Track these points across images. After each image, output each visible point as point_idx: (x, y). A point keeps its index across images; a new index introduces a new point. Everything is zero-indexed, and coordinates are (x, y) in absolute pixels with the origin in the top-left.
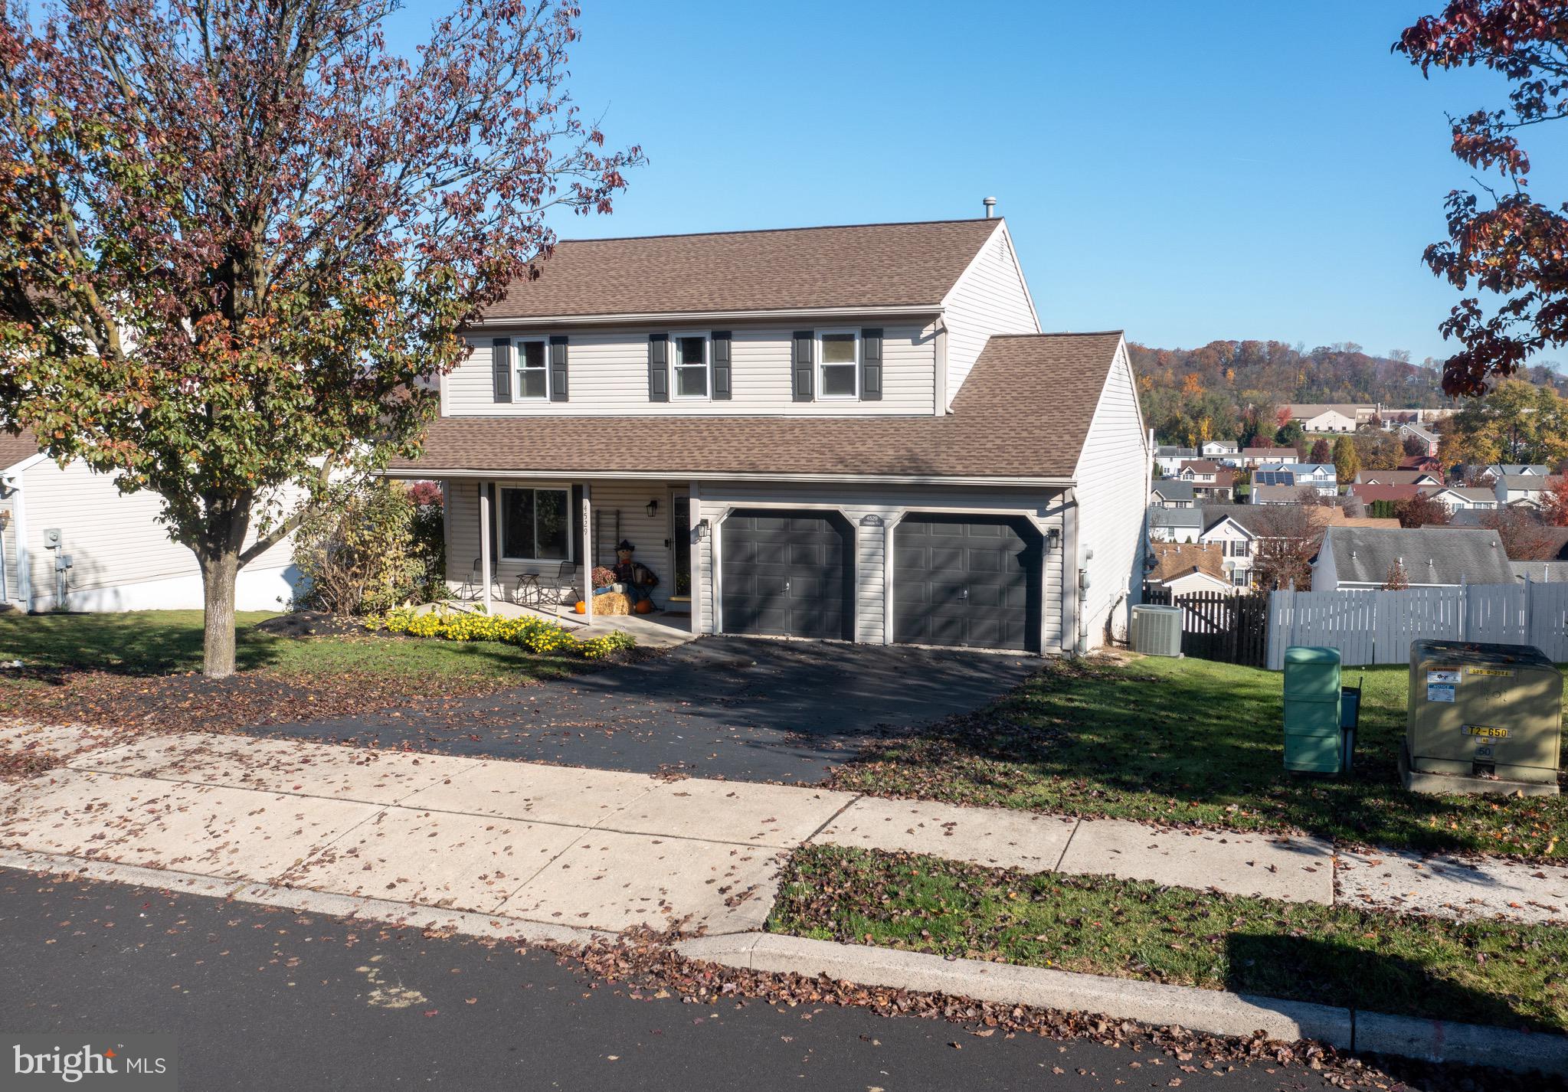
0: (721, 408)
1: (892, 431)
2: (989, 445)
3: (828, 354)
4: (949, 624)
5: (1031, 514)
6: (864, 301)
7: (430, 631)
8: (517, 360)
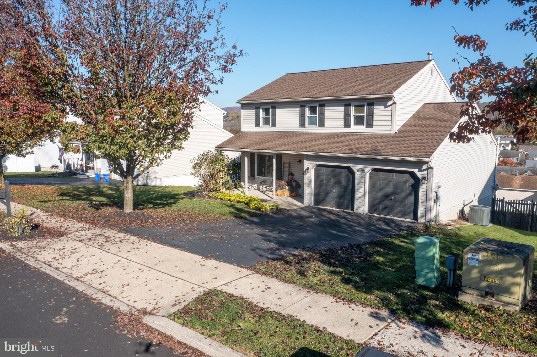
0: (321, 130)
1: (374, 139)
2: (405, 145)
3: (356, 111)
4: (385, 208)
5: (416, 171)
6: (368, 93)
7: (226, 198)
8: (262, 114)
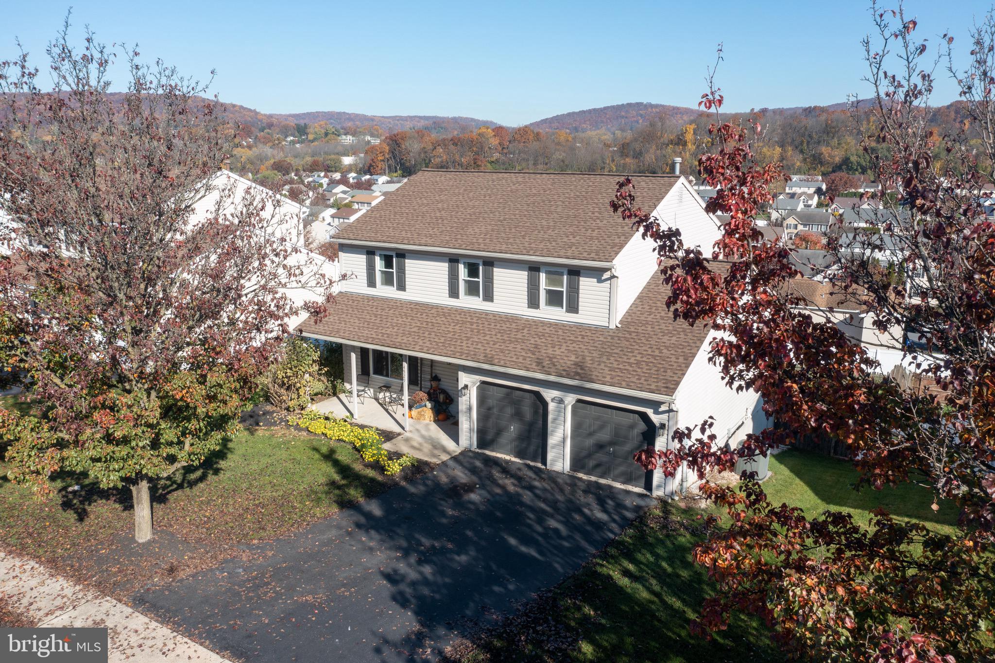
0: (487, 306)
3: (550, 282)
4: (598, 466)
5: (650, 412)
6: (569, 254)
7: (319, 431)
8: (379, 264)
